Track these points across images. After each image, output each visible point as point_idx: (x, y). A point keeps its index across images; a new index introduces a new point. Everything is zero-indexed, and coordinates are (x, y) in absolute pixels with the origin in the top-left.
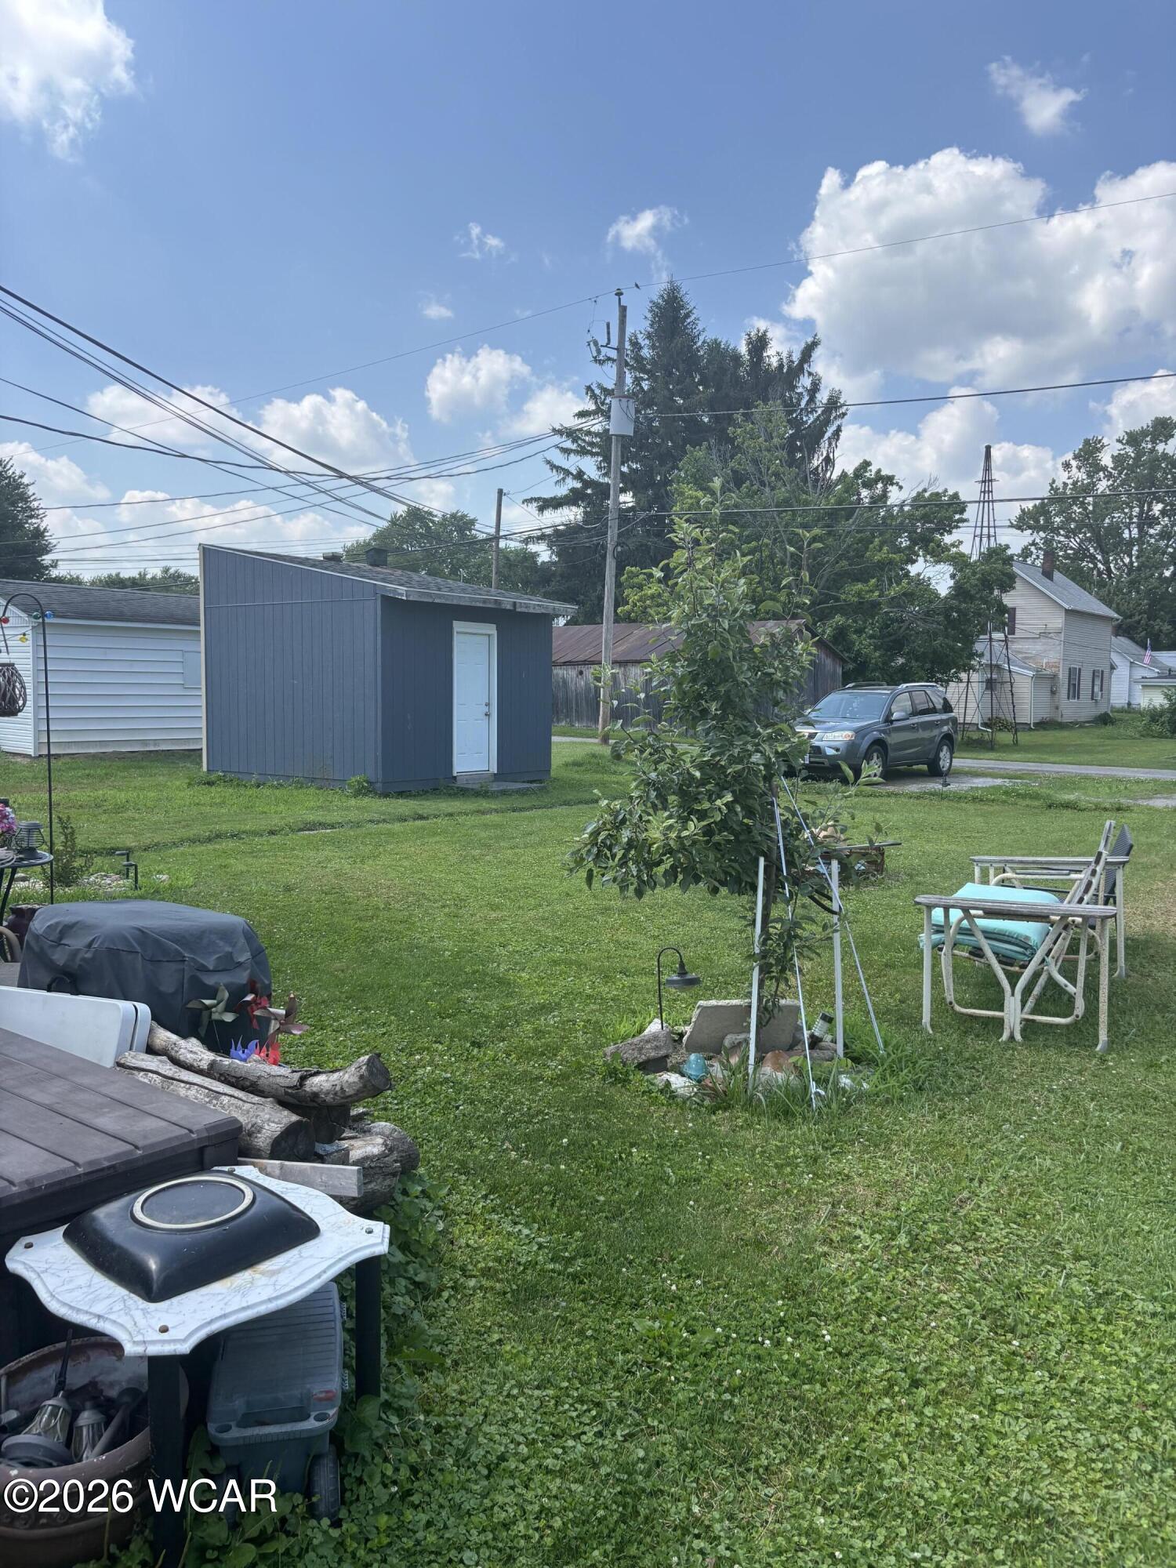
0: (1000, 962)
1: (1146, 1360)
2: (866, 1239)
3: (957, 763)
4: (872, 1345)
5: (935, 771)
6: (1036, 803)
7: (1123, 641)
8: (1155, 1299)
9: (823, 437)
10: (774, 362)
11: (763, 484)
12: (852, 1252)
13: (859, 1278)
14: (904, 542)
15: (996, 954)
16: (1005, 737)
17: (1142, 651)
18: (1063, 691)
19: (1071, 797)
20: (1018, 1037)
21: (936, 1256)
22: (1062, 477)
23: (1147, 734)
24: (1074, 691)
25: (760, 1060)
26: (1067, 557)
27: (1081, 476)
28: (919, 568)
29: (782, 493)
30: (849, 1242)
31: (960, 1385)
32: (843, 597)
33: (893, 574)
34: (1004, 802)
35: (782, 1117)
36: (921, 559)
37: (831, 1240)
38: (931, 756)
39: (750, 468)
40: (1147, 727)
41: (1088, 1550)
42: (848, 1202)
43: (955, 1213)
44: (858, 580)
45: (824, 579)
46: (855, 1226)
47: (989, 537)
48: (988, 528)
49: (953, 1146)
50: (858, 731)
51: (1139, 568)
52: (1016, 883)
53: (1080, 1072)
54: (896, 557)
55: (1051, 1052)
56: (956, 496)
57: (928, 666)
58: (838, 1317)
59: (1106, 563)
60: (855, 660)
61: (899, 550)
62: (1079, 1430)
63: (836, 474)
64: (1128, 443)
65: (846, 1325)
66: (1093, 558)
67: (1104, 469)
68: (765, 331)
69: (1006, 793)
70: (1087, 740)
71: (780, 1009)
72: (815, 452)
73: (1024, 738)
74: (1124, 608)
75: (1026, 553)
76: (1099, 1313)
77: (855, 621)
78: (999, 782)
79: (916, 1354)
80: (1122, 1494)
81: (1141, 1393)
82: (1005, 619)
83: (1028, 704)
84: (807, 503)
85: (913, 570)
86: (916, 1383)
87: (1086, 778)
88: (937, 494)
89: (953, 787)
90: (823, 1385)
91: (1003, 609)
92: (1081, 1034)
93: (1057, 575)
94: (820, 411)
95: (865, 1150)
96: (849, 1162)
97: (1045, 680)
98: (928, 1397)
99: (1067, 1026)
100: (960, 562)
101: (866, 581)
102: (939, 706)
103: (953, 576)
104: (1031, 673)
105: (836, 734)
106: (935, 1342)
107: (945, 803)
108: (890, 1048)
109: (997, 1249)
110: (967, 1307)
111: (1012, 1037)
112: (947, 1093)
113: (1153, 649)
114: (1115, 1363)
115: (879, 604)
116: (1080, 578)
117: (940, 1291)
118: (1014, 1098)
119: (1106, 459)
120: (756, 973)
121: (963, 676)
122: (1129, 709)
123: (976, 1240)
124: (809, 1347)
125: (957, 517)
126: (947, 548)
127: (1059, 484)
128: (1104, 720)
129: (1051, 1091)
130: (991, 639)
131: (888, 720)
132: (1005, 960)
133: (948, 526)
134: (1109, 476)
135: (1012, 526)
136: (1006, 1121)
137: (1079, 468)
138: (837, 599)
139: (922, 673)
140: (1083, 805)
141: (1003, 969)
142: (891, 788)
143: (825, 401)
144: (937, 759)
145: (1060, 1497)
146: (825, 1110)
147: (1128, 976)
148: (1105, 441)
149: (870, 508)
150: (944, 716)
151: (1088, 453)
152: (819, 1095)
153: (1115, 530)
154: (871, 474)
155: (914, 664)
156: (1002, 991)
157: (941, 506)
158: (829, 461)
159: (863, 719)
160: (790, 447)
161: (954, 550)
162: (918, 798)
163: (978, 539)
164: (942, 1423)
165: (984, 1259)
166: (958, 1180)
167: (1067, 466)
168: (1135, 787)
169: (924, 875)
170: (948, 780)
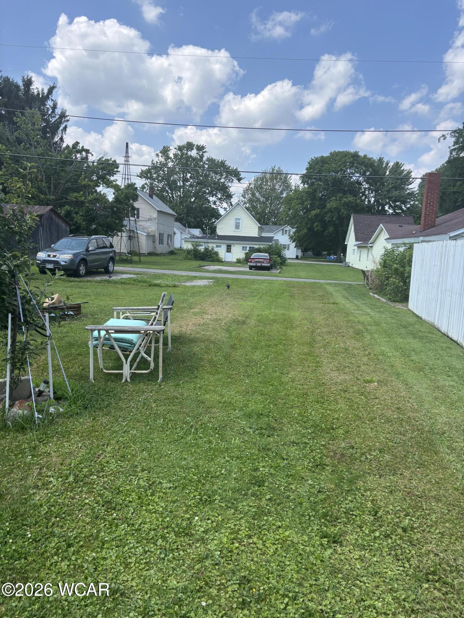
0: (122, 351)
1: (165, 509)
2: (55, 482)
3: (116, 268)
4: (51, 532)
5: (107, 272)
6: (145, 284)
7: (178, 224)
8: (170, 481)
9: (59, 128)
10: (36, 92)
11: (31, 145)
12: (47, 489)
13: (49, 502)
14: (95, 178)
15: (120, 347)
16: (136, 258)
17: (185, 228)
18: (157, 241)
19: (158, 282)
20: (129, 380)
21: (86, 483)
22: (156, 159)
23: (186, 259)
24: (161, 242)
25: (11, 406)
26: (158, 190)
27: (162, 159)
28: (101, 189)
29: (40, 150)
30: (45, 485)
31: (89, 540)
32: (69, 198)
33: (90, 190)
34: (133, 284)
35: (20, 430)
36: (101, 185)
37: (38, 486)
38: (106, 266)
39: (25, 137)
40: (186, 256)
41: (137, 602)
42: (48, 466)
43: (95, 461)
44: (76, 192)
45: (61, 190)
46: (50, 476)
47: (128, 179)
48: (127, 176)
49: (98, 431)
50: (74, 255)
51: (183, 197)
52: (131, 318)
53: (151, 392)
54: (91, 184)
55: (141, 385)
56: (115, 161)
57: (105, 229)
58: (37, 522)
59: (172, 194)
60: (75, 225)
61: (92, 181)
62: (137, 547)
63: (64, 145)
64: (178, 149)
65: (40, 527)
66: (167, 192)
67: (170, 158)
68: (31, 77)
69: (134, 280)
70: (166, 260)
71: (21, 381)
72: (55, 135)
73: (143, 259)
74: (178, 211)
75: (143, 187)
76: (149, 492)
77: (74, 209)
78: (132, 276)
79: (71, 531)
80: (152, 571)
81: (163, 523)
82: (135, 212)
83: (144, 246)
84: (52, 156)
85: (99, 189)
86: (69, 546)
87: (164, 274)
88: (108, 160)
89: (113, 278)
90: (25, 559)
91: (134, 209)
92: (153, 375)
93: (154, 197)
94: (57, 117)
95: (59, 439)
96: (51, 447)
97: (151, 237)
98: (74, 550)
99: (148, 373)
100: (117, 188)
101: (79, 192)
102: (108, 246)
103: (114, 194)
104: (145, 234)
105: (65, 256)
106: (81, 523)
107: (110, 284)
108: (74, 392)
109: (112, 474)
110: (97, 503)
111: (126, 380)
112: (97, 409)
113: (189, 228)
114: (154, 512)
115: (85, 202)
116: (163, 199)
117: (86, 498)
118: (124, 407)
119: (171, 155)
120: (8, 366)
121: (119, 234)
122: (181, 249)
123: (103, 472)
124: (20, 542)
125: (116, 170)
126: (112, 182)
127: (155, 162)
128: (172, 253)
129: (139, 401)
130: (129, 220)
131: (87, 250)
132: (123, 350)
133: (112, 173)
134: (172, 161)
135: (138, 176)
136: (120, 417)
137: (162, 157)
138: (67, 199)
139: (103, 232)
140: (162, 285)
141: (123, 354)
142: (89, 279)
143: (59, 113)
144: (108, 267)
145: (127, 581)
146: (42, 424)
147: (172, 351)
148: (171, 148)
149: (80, 162)
150: (110, 250)
151: (165, 151)
152: (40, 418)
153: (175, 182)
154: (80, 147)
155: (99, 228)
156: (122, 362)
157: (109, 164)
158: (62, 139)
159: (77, 250)
160: (44, 130)
161: (114, 183)
162: (99, 282)
163: (124, 180)
164: (79, 561)
165: (106, 479)
166: (98, 446)
167: (157, 155)
168: (181, 278)
169: (98, 315)
170: (111, 275)
